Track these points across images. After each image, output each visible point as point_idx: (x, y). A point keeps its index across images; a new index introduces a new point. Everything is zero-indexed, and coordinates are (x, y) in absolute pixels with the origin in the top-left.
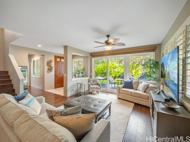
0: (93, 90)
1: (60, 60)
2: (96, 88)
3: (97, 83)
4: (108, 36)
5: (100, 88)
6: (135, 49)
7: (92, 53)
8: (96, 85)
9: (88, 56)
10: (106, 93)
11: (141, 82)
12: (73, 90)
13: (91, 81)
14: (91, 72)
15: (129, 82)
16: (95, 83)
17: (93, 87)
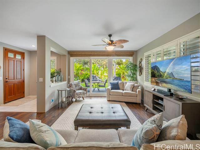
0: (79, 96)
1: (15, 56)
2: (82, 93)
3: (80, 87)
4: (110, 36)
5: (86, 93)
6: (118, 53)
7: (70, 51)
8: (79, 90)
9: (65, 54)
10: (89, 98)
11: (126, 83)
12: (53, 100)
13: (73, 86)
14: (69, 75)
15: (116, 84)
16: (78, 88)
17: (79, 93)
